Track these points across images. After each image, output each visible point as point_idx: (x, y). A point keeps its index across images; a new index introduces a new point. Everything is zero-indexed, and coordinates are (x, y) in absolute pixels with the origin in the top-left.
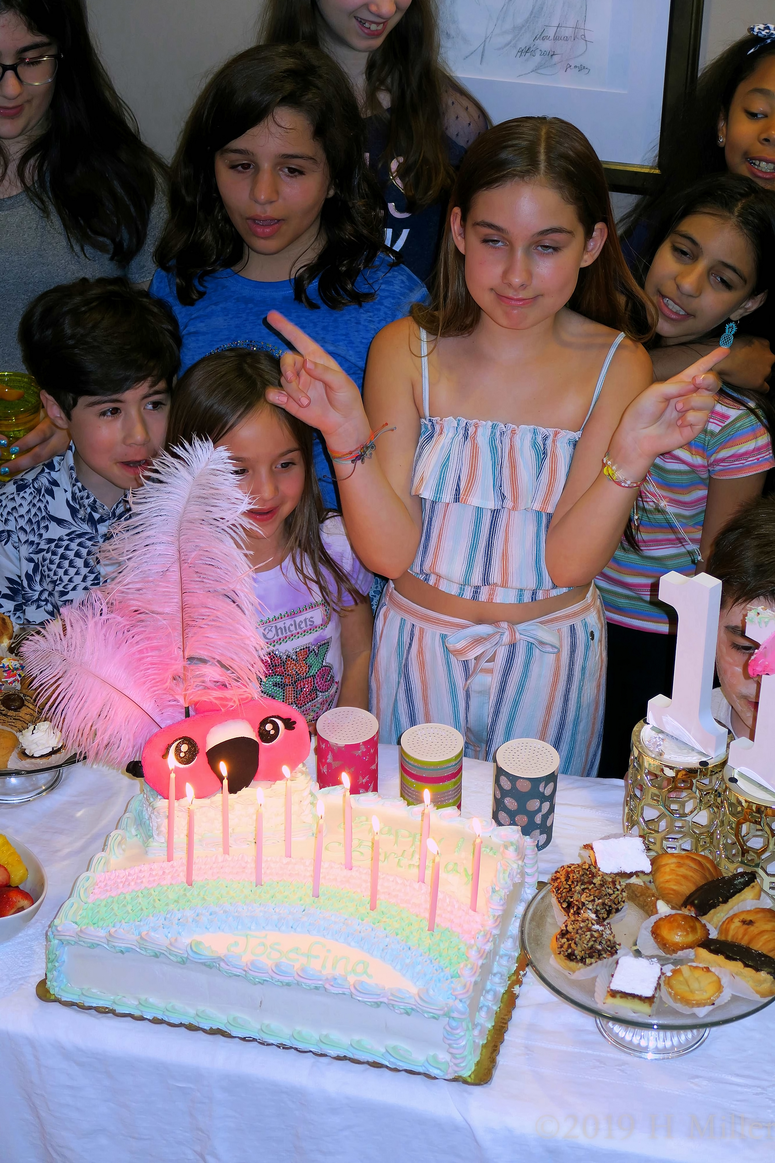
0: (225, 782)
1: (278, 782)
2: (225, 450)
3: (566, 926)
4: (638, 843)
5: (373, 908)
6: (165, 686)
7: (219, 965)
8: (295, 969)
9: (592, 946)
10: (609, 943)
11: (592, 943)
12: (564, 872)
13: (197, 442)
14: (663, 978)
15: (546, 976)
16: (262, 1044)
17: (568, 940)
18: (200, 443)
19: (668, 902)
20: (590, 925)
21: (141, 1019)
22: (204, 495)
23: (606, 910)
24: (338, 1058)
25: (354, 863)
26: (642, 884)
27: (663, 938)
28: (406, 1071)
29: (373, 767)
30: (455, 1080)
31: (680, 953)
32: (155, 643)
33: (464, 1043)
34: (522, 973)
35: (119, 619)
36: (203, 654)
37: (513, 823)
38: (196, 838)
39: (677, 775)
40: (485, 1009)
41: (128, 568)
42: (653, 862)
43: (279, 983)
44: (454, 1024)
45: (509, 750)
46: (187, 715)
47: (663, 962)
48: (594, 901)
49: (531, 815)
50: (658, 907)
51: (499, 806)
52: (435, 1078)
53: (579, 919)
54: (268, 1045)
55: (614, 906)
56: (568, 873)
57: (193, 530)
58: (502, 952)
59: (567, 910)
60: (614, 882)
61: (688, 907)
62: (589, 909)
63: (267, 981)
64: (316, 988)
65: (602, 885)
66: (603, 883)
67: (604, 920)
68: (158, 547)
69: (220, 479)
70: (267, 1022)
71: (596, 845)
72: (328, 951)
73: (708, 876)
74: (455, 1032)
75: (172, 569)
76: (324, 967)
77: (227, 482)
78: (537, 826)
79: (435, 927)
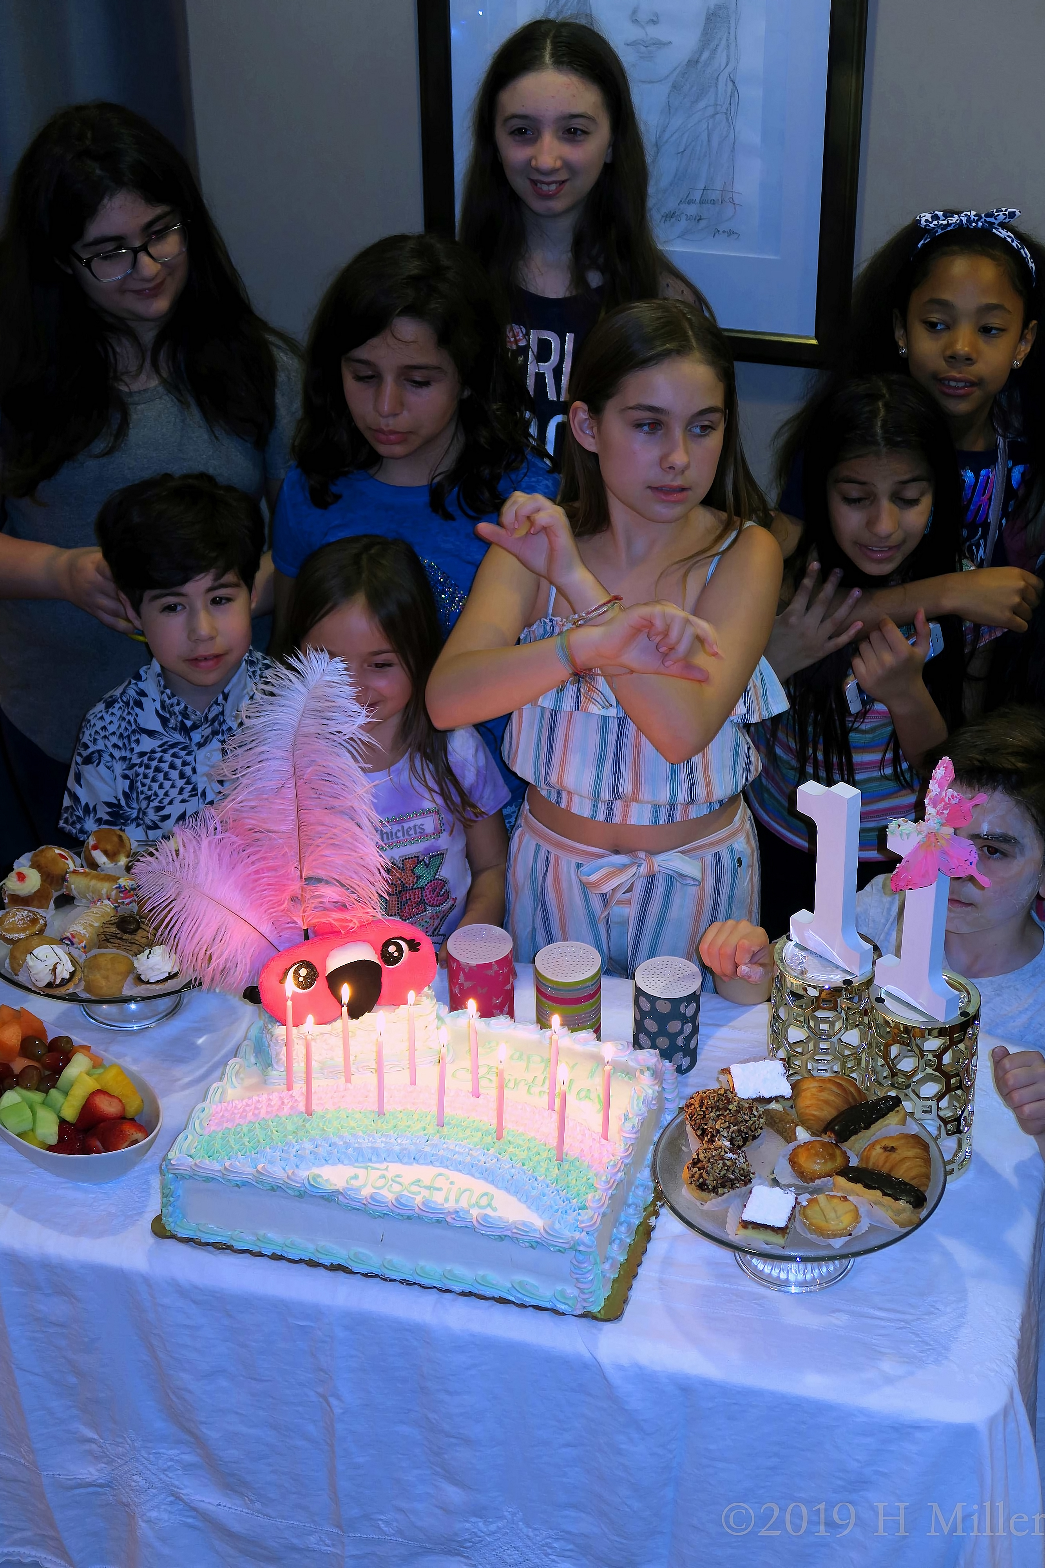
0: (345, 1009)
1: (402, 1006)
2: (341, 661)
3: (698, 1155)
4: (777, 1067)
5: (499, 1138)
6: (282, 907)
7: (338, 1198)
8: (416, 1202)
9: (724, 1175)
10: (742, 1172)
11: (725, 1172)
12: (698, 1099)
13: (312, 654)
14: (798, 1208)
15: (677, 1207)
16: (385, 1280)
17: (699, 1169)
18: (315, 654)
19: (808, 1128)
20: (723, 1153)
21: (260, 1255)
22: (319, 709)
23: (742, 1137)
24: (463, 1294)
25: (482, 1091)
26: (781, 1109)
27: (800, 1166)
28: (533, 1306)
29: (508, 987)
30: (584, 1315)
31: (818, 1182)
32: (271, 863)
33: (591, 1278)
34: (659, 1203)
35: (234, 838)
36: (321, 873)
37: (654, 1046)
38: (315, 1065)
39: (821, 993)
40: (617, 1242)
41: (242, 786)
42: (794, 1087)
43: (400, 1217)
44: (581, 1258)
45: (649, 969)
46: (306, 937)
47: (799, 1191)
48: (729, 1127)
49: (673, 1037)
50: (797, 1134)
51: (639, 1026)
52: (563, 1314)
53: (712, 1147)
54: (391, 1281)
55: (750, 1132)
56: (702, 1099)
57: (309, 744)
58: (637, 1182)
59: (701, 1137)
60: (750, 1108)
61: (829, 1133)
62: (724, 1136)
63: (388, 1215)
64: (438, 1221)
65: (738, 1111)
66: (740, 1109)
67: (739, 1147)
68: (271, 763)
69: (337, 691)
70: (389, 1257)
71: (735, 1069)
72: (452, 1183)
73: (851, 1100)
74: (583, 1266)
75: (286, 786)
76: (446, 1200)
77: (342, 694)
78: (680, 1049)
79: (564, 1156)
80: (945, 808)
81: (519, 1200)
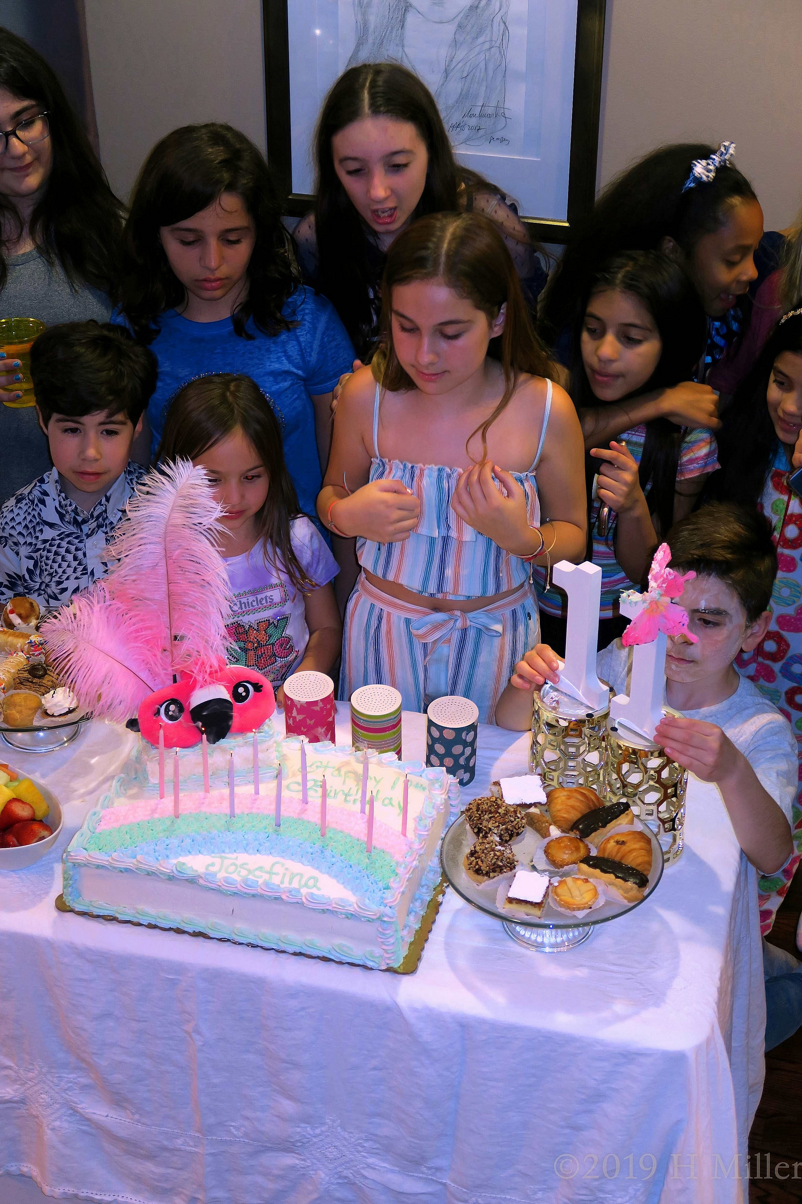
0: (204, 735)
1: (248, 734)
3: (475, 847)
4: (537, 780)
5: (323, 835)
7: (198, 881)
8: (259, 884)
9: (495, 862)
10: (508, 860)
11: (495, 860)
12: (476, 804)
14: (551, 888)
15: (458, 887)
16: (235, 943)
17: (476, 858)
19: (559, 827)
20: (494, 846)
21: (139, 925)
22: (185, 505)
23: (509, 834)
24: (295, 954)
25: (310, 799)
26: (539, 813)
27: (553, 856)
28: (348, 963)
29: (330, 719)
30: (388, 970)
31: (566, 868)
32: (148, 624)
33: (393, 941)
34: (445, 885)
35: (119, 605)
37: (442, 765)
39: (569, 724)
41: (125, 564)
42: (548, 796)
43: (246, 895)
44: (385, 926)
45: (438, 706)
46: (175, 681)
47: (552, 875)
48: (498, 826)
49: (456, 758)
50: (551, 831)
51: (431, 750)
52: (372, 969)
53: (485, 841)
54: (240, 944)
55: (515, 830)
56: (478, 805)
57: (177, 532)
58: (429, 868)
59: (477, 834)
60: (515, 812)
61: (574, 831)
62: (495, 833)
63: (237, 893)
64: (276, 899)
65: (505, 814)
66: (507, 812)
67: (507, 842)
68: (148, 546)
69: (198, 491)
70: (238, 926)
71: (503, 782)
72: (287, 869)
73: (592, 806)
74: (387, 932)
75: (160, 564)
76: (282, 882)
77: (203, 494)
78: (462, 767)
79: (373, 849)
80: (663, 582)
81: (338, 882)
